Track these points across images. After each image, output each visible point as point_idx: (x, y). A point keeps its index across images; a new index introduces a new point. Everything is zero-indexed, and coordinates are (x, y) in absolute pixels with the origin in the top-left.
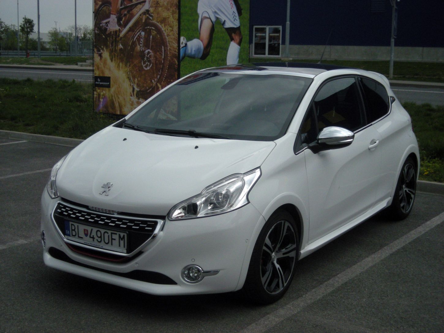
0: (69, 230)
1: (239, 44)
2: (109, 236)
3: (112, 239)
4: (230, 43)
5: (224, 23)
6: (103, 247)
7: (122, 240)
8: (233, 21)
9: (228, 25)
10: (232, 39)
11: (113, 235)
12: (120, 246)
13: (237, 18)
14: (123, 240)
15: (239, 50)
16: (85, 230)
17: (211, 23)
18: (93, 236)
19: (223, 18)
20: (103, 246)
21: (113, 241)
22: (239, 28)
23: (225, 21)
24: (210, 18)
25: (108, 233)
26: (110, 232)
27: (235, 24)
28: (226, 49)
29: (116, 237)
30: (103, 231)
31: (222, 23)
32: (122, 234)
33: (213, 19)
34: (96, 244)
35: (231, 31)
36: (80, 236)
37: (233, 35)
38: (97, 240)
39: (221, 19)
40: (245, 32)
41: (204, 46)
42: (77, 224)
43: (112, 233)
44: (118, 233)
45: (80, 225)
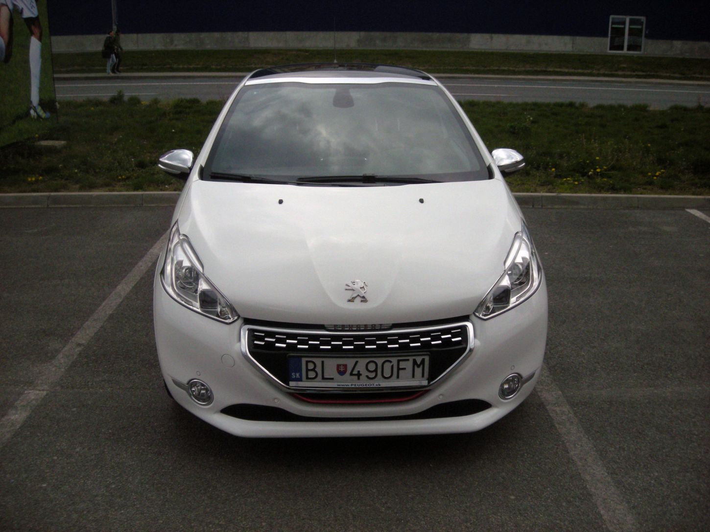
0: (300, 371)
1: (40, 39)
2: (392, 367)
3: (399, 369)
4: (30, 38)
5: (21, 12)
6: (379, 385)
7: (419, 366)
8: (30, 8)
9: (27, 14)
10: (32, 34)
11: (401, 363)
12: (413, 376)
13: (35, 4)
14: (421, 366)
15: (40, 48)
16: (338, 366)
17: (8, 11)
18: (359, 372)
19: (21, 5)
20: (380, 383)
21: (401, 372)
22: (37, 18)
23: (22, 9)
24: (7, 6)
25: (390, 362)
26: (394, 360)
27: (33, 13)
28: (27, 47)
29: (408, 365)
30: (380, 361)
31: (20, 11)
32: (419, 360)
33: (11, 7)
34: (365, 384)
35: (30, 21)
36: (325, 377)
37: (33, 27)
38: (367, 377)
39: (18, 7)
40: (44, 22)
41: (5, 42)
42: (321, 359)
43: (399, 361)
44: (411, 359)
45: (326, 361)
